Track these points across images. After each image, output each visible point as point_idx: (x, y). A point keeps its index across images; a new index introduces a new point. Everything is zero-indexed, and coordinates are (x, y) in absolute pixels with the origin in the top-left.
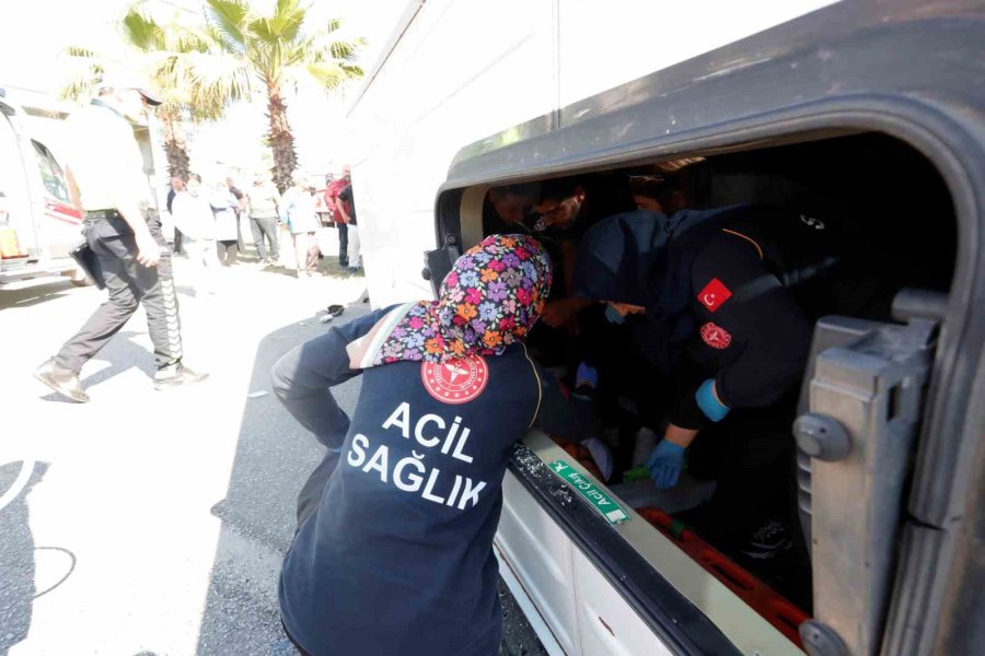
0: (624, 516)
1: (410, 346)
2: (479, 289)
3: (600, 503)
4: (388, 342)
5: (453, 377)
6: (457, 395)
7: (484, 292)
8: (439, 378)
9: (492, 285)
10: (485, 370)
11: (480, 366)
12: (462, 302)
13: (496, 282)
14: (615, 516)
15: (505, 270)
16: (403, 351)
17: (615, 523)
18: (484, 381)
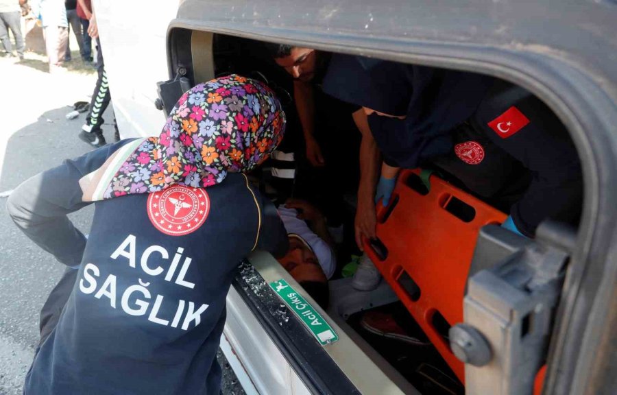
0: (333, 336)
1: (136, 180)
2: (203, 108)
3: (313, 324)
4: (117, 176)
5: (176, 211)
6: (179, 228)
7: (207, 111)
8: (163, 211)
9: (215, 106)
10: (206, 203)
11: (202, 199)
12: (188, 118)
13: (219, 104)
14: (325, 336)
15: (230, 96)
16: (130, 185)
17: (325, 343)
18: (205, 214)
